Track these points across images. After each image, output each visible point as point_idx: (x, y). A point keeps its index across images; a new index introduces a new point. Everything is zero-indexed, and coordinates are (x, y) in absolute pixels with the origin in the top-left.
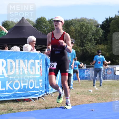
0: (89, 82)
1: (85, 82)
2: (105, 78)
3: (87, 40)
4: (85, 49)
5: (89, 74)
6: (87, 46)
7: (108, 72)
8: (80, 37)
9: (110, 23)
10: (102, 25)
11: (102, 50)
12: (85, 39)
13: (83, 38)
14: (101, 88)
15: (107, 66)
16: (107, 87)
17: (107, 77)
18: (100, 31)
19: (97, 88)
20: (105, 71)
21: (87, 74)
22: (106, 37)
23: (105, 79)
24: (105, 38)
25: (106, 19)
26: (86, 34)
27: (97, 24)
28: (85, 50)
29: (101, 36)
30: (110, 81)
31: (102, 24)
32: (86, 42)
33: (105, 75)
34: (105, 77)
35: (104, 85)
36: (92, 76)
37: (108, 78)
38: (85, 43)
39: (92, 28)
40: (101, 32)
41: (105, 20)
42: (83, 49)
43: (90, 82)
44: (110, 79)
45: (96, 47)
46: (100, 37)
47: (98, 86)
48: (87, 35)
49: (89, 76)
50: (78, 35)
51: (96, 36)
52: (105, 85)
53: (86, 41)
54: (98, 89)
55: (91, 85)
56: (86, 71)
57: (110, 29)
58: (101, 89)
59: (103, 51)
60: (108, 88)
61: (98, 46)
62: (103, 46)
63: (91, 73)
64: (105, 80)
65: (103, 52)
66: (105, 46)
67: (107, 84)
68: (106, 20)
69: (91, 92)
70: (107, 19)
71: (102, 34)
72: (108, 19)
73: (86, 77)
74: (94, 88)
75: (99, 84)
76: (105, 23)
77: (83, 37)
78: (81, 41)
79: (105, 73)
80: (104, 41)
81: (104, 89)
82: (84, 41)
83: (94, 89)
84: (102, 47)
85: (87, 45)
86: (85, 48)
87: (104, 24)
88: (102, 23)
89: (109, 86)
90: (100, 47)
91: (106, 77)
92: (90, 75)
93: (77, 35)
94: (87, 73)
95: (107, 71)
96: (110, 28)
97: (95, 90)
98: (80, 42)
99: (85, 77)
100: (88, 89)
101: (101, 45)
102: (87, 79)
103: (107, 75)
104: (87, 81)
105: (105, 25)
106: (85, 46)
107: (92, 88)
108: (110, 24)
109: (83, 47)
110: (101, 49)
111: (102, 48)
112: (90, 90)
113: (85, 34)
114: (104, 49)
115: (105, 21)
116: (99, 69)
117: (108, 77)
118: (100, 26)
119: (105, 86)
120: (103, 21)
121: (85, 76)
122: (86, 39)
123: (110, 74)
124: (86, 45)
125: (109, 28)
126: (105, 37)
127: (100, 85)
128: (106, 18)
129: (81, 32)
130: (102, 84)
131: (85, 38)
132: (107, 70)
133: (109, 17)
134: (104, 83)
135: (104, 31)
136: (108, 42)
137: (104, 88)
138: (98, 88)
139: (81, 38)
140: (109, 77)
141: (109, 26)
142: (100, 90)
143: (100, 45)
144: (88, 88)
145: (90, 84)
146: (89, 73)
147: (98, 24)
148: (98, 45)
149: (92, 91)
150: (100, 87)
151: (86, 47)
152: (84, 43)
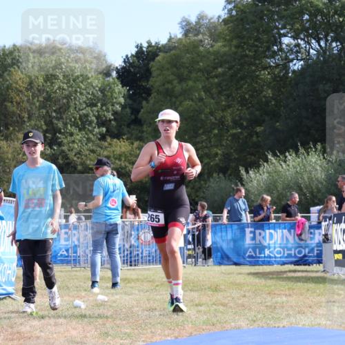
0: (74, 273)
1: (61, 271)
2: (133, 259)
3: (71, 120)
4: (60, 154)
5: (76, 243)
6: (71, 145)
7: (142, 237)
8: (44, 111)
9: (152, 63)
10: (123, 68)
11: (123, 159)
12: (62, 118)
13: (54, 114)
14: (116, 294)
15: (138, 215)
16: (139, 291)
17: (138, 255)
18: (117, 91)
19: (102, 294)
20: (133, 233)
21: (67, 243)
22: (138, 111)
23: (131, 262)
24: (133, 117)
25: (136, 50)
26: (65, 101)
27: (104, 66)
28: (60, 157)
29: (118, 108)
30: (148, 269)
31: (123, 64)
32: (67, 128)
33: (131, 247)
34: (131, 253)
35: (129, 282)
36: (85, 252)
37: (142, 257)
38: (63, 131)
39: (89, 78)
40: (120, 92)
41: (134, 53)
42: (53, 155)
43: (78, 274)
44: (150, 260)
45: (101, 148)
46: (115, 113)
47: (107, 287)
48: (68, 102)
49: (76, 252)
50: (38, 104)
51: (101, 108)
52: (133, 284)
53: (65, 124)
54: (106, 299)
55: (82, 284)
56: (66, 233)
57: (150, 83)
58: (118, 297)
59: (125, 160)
60: (142, 294)
61: (110, 144)
62: (127, 143)
63: (81, 240)
64: (131, 265)
65: (127, 164)
66: (133, 144)
67: (138, 280)
68: (137, 53)
69: (80, 307)
70: (140, 47)
71: (122, 100)
72: (144, 49)
73: (65, 253)
74: (92, 293)
75: (109, 278)
76: (133, 62)
77: (55, 111)
78: (46, 124)
79: (133, 242)
80: (129, 125)
81: (127, 298)
82: (60, 125)
83: (91, 298)
84: (123, 149)
85: (69, 138)
86: (63, 151)
87: (131, 65)
88: (125, 62)
89: (146, 286)
90: (116, 147)
91: (135, 253)
92: (79, 246)
93: (34, 104)
94: (67, 240)
95: (138, 235)
96: (151, 79)
97: (96, 300)
98: (44, 127)
99: (61, 255)
100: (71, 299)
101: (119, 139)
102: (68, 262)
103: (138, 247)
104: (68, 268)
105: (132, 70)
106: (60, 144)
107: (83, 294)
108: (150, 65)
109: (55, 148)
110: (120, 155)
111: (124, 152)
112: (78, 302)
113: (64, 98)
114: (130, 154)
115: (132, 55)
116: (111, 225)
117: (142, 253)
118: (114, 74)
119: (132, 288)
120: (127, 56)
121: (61, 253)
122: (64, 117)
123: (149, 245)
124: (65, 141)
125: (148, 81)
126: (132, 114)
127: (115, 285)
128: (137, 47)
129: (47, 92)
130: (118, 280)
131: (61, 113)
132: (138, 230)
133: (149, 43)
134: (128, 276)
135: (129, 91)
136: (143, 132)
137: (126, 293)
138: (107, 296)
139: (47, 112)
140: (144, 255)
141: (147, 73)
142: (114, 302)
143: (115, 140)
144: (69, 296)
145: (77, 279)
146: (75, 239)
147: (110, 66)
148: (109, 139)
149: (83, 306)
150: (113, 291)
151: (65, 148)
152: (60, 133)
